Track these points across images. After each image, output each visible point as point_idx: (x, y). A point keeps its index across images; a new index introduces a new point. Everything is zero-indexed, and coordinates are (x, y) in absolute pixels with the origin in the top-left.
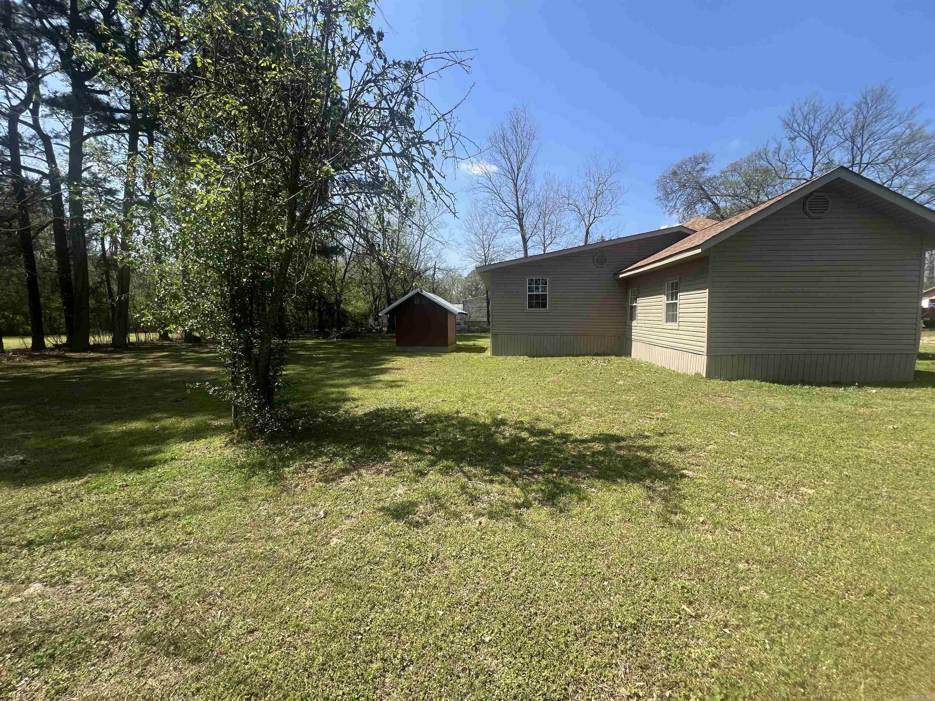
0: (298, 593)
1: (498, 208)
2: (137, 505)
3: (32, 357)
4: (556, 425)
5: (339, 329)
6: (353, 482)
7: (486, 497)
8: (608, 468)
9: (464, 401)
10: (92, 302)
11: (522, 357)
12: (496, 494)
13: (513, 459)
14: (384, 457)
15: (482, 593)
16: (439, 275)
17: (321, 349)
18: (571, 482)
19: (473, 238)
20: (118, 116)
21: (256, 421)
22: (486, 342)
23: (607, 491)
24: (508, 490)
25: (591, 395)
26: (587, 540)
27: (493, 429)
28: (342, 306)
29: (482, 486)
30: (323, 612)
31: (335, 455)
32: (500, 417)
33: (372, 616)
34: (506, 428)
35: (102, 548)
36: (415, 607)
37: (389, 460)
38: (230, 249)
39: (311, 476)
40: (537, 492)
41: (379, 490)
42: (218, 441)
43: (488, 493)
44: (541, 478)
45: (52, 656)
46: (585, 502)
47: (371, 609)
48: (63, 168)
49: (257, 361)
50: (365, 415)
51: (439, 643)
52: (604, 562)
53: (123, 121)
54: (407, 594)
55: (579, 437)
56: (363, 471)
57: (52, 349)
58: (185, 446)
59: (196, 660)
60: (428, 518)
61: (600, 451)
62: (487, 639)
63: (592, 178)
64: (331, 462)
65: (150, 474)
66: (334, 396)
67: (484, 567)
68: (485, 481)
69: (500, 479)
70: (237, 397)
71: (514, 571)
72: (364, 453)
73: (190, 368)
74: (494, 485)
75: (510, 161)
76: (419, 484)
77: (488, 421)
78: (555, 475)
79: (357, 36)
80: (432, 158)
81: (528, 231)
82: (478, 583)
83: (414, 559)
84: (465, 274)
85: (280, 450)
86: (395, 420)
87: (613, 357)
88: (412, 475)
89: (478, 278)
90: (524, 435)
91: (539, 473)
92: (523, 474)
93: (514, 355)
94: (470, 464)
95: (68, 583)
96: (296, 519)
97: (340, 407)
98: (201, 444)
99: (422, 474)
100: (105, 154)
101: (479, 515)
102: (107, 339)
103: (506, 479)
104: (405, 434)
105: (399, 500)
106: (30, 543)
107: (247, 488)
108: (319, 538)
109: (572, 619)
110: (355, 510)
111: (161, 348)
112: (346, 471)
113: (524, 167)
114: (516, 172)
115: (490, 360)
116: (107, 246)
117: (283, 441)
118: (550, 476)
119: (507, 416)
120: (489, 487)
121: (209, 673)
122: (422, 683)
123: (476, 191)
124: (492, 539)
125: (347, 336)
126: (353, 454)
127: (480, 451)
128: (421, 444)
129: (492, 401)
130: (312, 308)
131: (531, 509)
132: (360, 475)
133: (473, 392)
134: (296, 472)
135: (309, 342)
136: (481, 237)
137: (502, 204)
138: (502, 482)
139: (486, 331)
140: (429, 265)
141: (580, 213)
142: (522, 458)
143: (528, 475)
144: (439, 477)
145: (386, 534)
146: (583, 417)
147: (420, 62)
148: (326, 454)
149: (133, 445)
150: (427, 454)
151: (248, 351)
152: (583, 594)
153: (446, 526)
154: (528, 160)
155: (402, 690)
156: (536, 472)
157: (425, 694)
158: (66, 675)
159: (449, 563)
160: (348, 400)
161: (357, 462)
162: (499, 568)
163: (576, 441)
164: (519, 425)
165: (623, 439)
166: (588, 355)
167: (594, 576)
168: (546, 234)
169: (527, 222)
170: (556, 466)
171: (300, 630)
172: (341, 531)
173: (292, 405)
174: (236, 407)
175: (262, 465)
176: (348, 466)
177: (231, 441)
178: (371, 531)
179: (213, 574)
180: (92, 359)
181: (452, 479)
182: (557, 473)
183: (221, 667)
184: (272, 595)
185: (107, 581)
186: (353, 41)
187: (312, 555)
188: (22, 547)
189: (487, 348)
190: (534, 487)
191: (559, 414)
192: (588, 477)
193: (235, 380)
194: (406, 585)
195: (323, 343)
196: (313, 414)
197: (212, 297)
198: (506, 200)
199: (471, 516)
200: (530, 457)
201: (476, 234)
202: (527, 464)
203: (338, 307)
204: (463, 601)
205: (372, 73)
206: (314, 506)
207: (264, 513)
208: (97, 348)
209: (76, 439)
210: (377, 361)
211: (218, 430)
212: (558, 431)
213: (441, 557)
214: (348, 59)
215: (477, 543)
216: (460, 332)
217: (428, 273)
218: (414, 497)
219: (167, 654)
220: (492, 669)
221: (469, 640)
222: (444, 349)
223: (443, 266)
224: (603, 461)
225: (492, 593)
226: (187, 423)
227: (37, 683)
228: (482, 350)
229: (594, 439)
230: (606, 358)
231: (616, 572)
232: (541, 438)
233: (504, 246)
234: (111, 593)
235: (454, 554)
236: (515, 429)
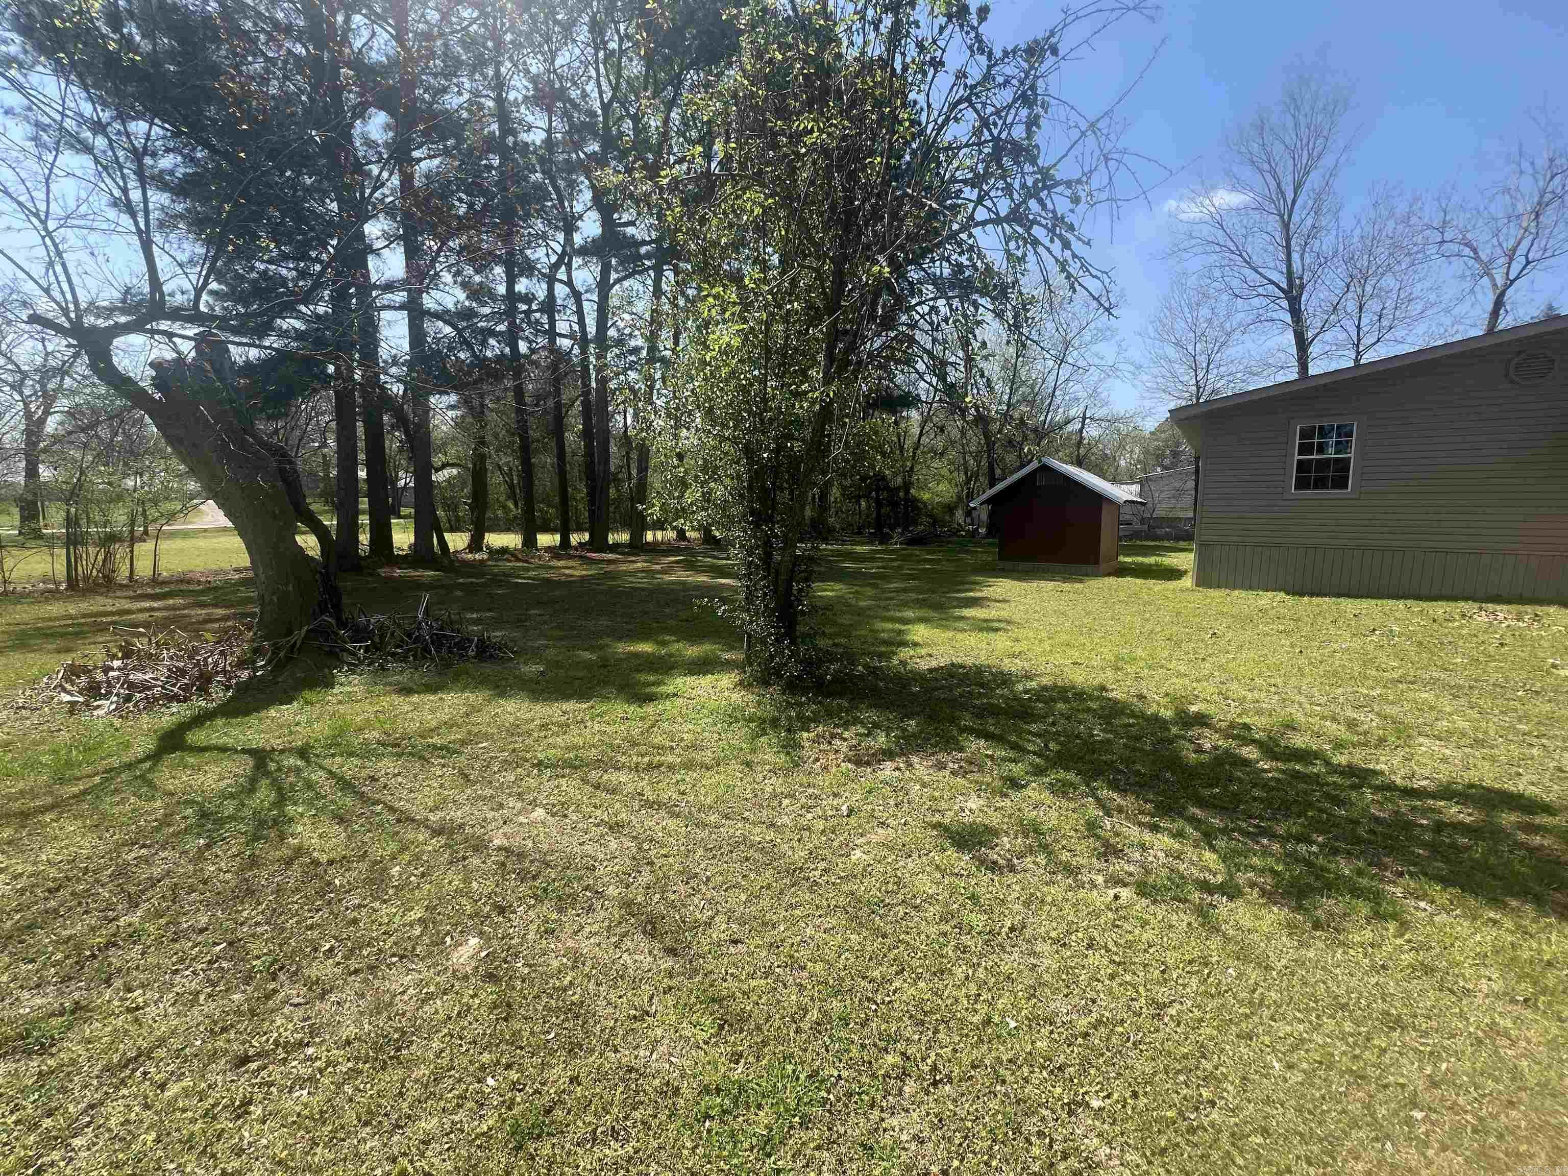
0: (797, 912)
1: (1235, 283)
2: (634, 744)
3: (558, 557)
4: (1339, 745)
5: (905, 528)
6: (897, 773)
7: (1137, 855)
8: (1483, 866)
9: (1117, 669)
10: (612, 491)
11: (1270, 594)
12: (1161, 854)
13: (1214, 796)
14: (950, 744)
15: (1099, 1022)
16: (1092, 432)
17: (873, 559)
18: (1360, 873)
19: (1171, 352)
20: (643, 250)
21: (772, 657)
22: (1185, 560)
23: (1464, 916)
24: (1191, 853)
25: (1456, 692)
26: (1379, 1005)
27: (1174, 730)
28: (912, 491)
29: (1133, 832)
30: (827, 950)
31: (876, 726)
32: (1194, 709)
33: (897, 984)
34: (1207, 732)
35: (597, 787)
36: (968, 996)
37: (961, 750)
38: (750, 412)
39: (837, 751)
40: (1261, 872)
41: (936, 794)
42: (726, 680)
43: (1143, 847)
44: (1276, 847)
45: (545, 890)
46: (1392, 926)
47: (897, 973)
48: (592, 329)
49: (777, 573)
50: (931, 671)
51: (1002, 1071)
52: (1421, 1069)
53: (648, 256)
54: (959, 972)
55: (1399, 781)
56: (915, 760)
57: (576, 549)
58: (690, 680)
59: (671, 952)
60: (1015, 861)
61: (1461, 823)
62: (1096, 1103)
63: (1525, 165)
64: (868, 735)
65: (650, 709)
66: (884, 635)
67: (1112, 977)
68: (1140, 824)
69: (1175, 826)
70: (751, 622)
71: (1177, 1006)
72: (921, 732)
73: (702, 578)
74: (1159, 836)
75: (1275, 177)
76: (1008, 801)
77: (1167, 714)
78: (1315, 848)
79: (942, 29)
80: (1072, 211)
81: (1313, 323)
82: (1094, 1001)
83: (978, 920)
84: (1150, 425)
85: (801, 704)
86: (982, 685)
87: (1552, 609)
88: (997, 783)
89: (1177, 431)
90: (1250, 752)
91: (1273, 836)
92: (1233, 830)
93: (1251, 588)
94: (1114, 786)
95: (565, 816)
96: (809, 809)
97: (895, 654)
98: (706, 681)
99: (1014, 784)
100: (630, 303)
101: (1116, 881)
102: (624, 537)
103: (1189, 830)
104: (994, 711)
105: (967, 818)
106: (540, 763)
107: (753, 751)
108: (836, 844)
109: (1301, 1150)
110: (894, 816)
111: (676, 551)
112: (889, 754)
113: (1314, 180)
114: (1290, 196)
115: (1191, 597)
116: (629, 421)
117: (804, 692)
118: (1302, 848)
119: (1210, 709)
120: (1147, 836)
121: (683, 974)
122: (962, 1119)
123: (1185, 255)
124: (1137, 932)
125: (914, 541)
126: (904, 730)
127: (1138, 767)
128: (1020, 733)
129: (1180, 675)
130: (867, 497)
131: (1240, 902)
132: (910, 765)
133: (1140, 653)
134: (817, 741)
135: (859, 549)
136: (1191, 348)
137: (1247, 272)
138: (1179, 835)
139: (1189, 537)
140: (1072, 413)
141: (1477, 258)
142: (1237, 798)
143: (1248, 834)
144: (1046, 796)
145: (937, 867)
146: (1421, 740)
147: (1052, 34)
148: (862, 723)
149: (639, 671)
150: (1029, 752)
151: (767, 558)
152: (1344, 1111)
153: (1047, 884)
154: (1328, 160)
155: (928, 1114)
156: (1263, 832)
157: (966, 1138)
158: (554, 916)
159: (1043, 947)
160: (904, 644)
161: (908, 744)
162: (1141, 989)
163: (1391, 787)
164: (1242, 733)
165: (1547, 809)
166: (1466, 599)
167: (1386, 1086)
168: (1364, 321)
169: (1314, 302)
170: (1321, 832)
171: (794, 965)
172: (869, 843)
173: (822, 643)
174: (750, 636)
175: (774, 723)
176: (893, 746)
177: (741, 683)
178: (915, 856)
179: (700, 852)
180: (610, 562)
181: (1072, 806)
182: (1320, 846)
183: (696, 971)
184: (765, 903)
185: (598, 825)
186: (934, 42)
187: (822, 865)
188: (534, 766)
189: (1186, 572)
190: (1256, 861)
191: (1352, 725)
192: (1411, 874)
193: (749, 599)
194: (959, 958)
195: (878, 552)
196: (851, 658)
197: (728, 481)
198: (1257, 260)
199: (1100, 879)
200: (1255, 799)
201: (1178, 344)
202: (1244, 812)
203: (907, 492)
204: (1058, 1020)
205: (966, 86)
206: (835, 795)
207: (769, 789)
208: (616, 548)
209: (587, 655)
210: (963, 583)
211: (728, 666)
212: (1341, 759)
213: (1028, 933)
214: (925, 74)
215: (1104, 930)
216: (1130, 537)
217: (1070, 428)
218: (995, 820)
219: (644, 932)
220: (1096, 1159)
221: (1059, 1090)
222: (1089, 568)
223: (1100, 413)
224: (1468, 848)
225: (1120, 1029)
226: (692, 651)
227: (532, 914)
228: (1174, 574)
229: (1447, 793)
230: (1529, 608)
231: (1455, 1103)
232: (1291, 765)
233: (1245, 361)
234: (599, 841)
235: (1053, 934)
236: (1227, 737)
